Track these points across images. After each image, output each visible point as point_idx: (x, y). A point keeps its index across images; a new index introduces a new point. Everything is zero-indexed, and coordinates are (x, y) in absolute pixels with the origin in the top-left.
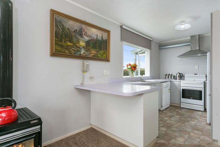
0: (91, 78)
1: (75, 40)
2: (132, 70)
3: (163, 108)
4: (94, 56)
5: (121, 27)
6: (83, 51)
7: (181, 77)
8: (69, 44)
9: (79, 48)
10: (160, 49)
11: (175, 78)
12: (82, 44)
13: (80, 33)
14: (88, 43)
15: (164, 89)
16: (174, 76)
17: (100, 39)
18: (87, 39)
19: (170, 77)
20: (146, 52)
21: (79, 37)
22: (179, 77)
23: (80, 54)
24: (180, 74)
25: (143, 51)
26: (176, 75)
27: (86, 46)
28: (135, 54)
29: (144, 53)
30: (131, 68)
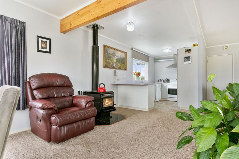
0: (118, 80)
1: (111, 59)
2: (137, 76)
3: (157, 100)
4: (119, 67)
5: (132, 49)
6: (115, 65)
7: (168, 81)
8: (110, 61)
9: (113, 63)
10: (154, 62)
11: (164, 82)
12: (115, 61)
13: (114, 55)
14: (117, 60)
15: (157, 88)
16: (164, 81)
17: (122, 57)
18: (116, 58)
19: (161, 81)
20: (145, 64)
21: (113, 57)
22: (167, 81)
23: (114, 67)
24: (167, 79)
25: (143, 63)
26: (165, 80)
27: (116, 62)
28: (136, 64)
29: (144, 64)
30: (137, 74)
